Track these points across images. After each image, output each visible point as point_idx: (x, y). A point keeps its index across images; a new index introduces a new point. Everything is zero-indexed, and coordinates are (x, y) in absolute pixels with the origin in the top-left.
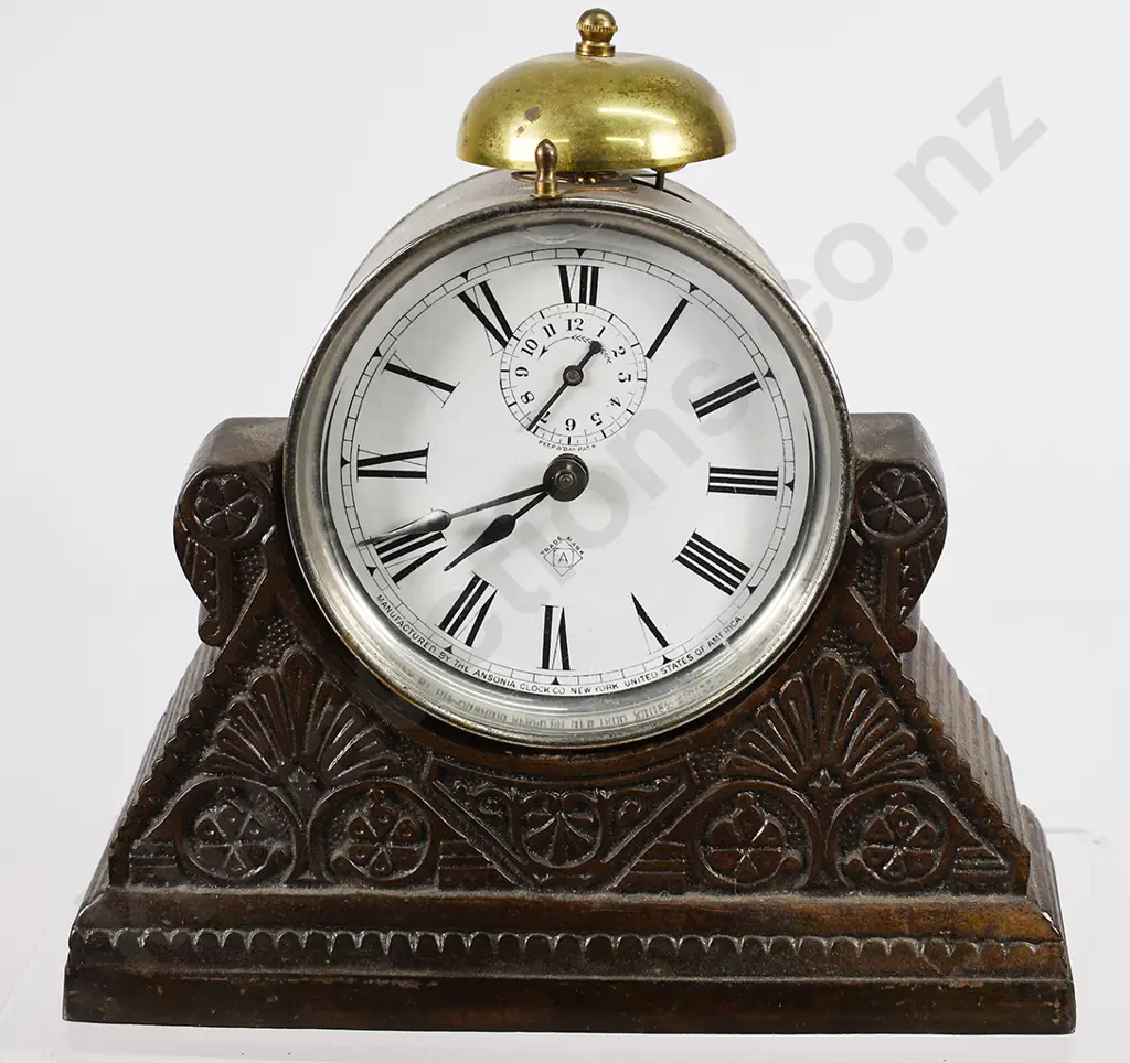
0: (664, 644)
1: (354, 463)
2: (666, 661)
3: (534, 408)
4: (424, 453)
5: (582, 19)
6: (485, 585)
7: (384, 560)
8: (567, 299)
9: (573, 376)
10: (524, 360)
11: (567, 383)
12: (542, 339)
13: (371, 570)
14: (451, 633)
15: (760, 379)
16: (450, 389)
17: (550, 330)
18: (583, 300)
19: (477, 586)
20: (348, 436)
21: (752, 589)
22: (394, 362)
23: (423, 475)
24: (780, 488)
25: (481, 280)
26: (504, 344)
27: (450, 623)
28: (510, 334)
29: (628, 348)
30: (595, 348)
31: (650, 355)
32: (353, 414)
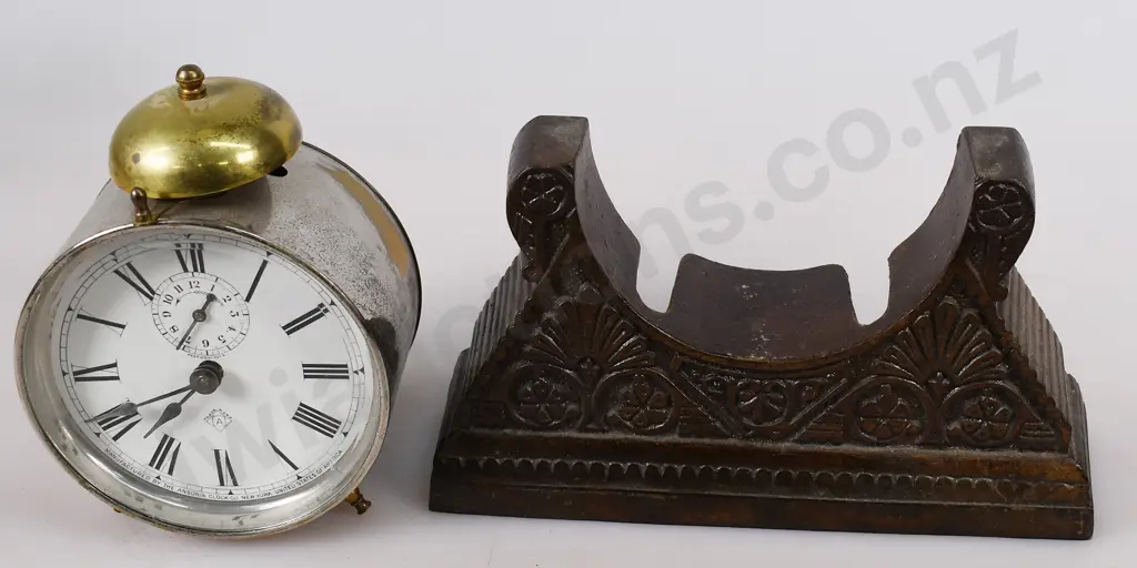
0: (296, 468)
1: (71, 374)
2: (299, 478)
3: (179, 335)
4: (115, 365)
5: (178, 73)
6: (172, 440)
7: (105, 429)
8: (186, 270)
9: (200, 315)
10: (166, 307)
11: (196, 321)
12: (176, 295)
13: (98, 435)
14: (158, 468)
15: (327, 306)
16: (123, 327)
17: (179, 289)
18: (196, 270)
19: (167, 442)
20: (63, 358)
21: (345, 434)
22: (82, 313)
23: (117, 378)
24: (350, 374)
25: (127, 261)
26: (151, 299)
27: (156, 461)
28: (153, 293)
29: (231, 296)
30: (211, 298)
31: (248, 299)
32: (63, 345)
